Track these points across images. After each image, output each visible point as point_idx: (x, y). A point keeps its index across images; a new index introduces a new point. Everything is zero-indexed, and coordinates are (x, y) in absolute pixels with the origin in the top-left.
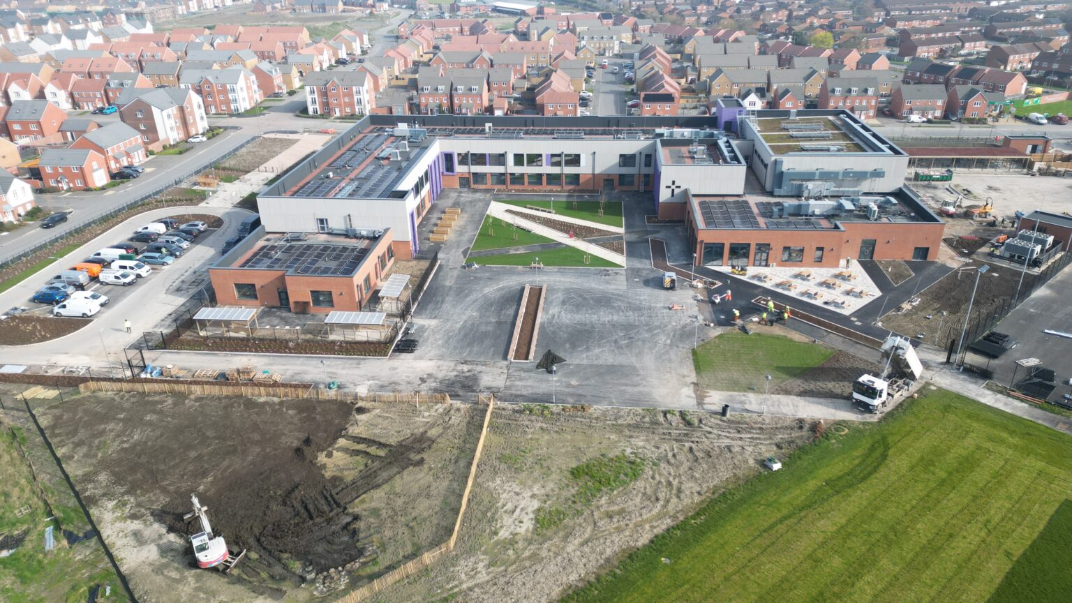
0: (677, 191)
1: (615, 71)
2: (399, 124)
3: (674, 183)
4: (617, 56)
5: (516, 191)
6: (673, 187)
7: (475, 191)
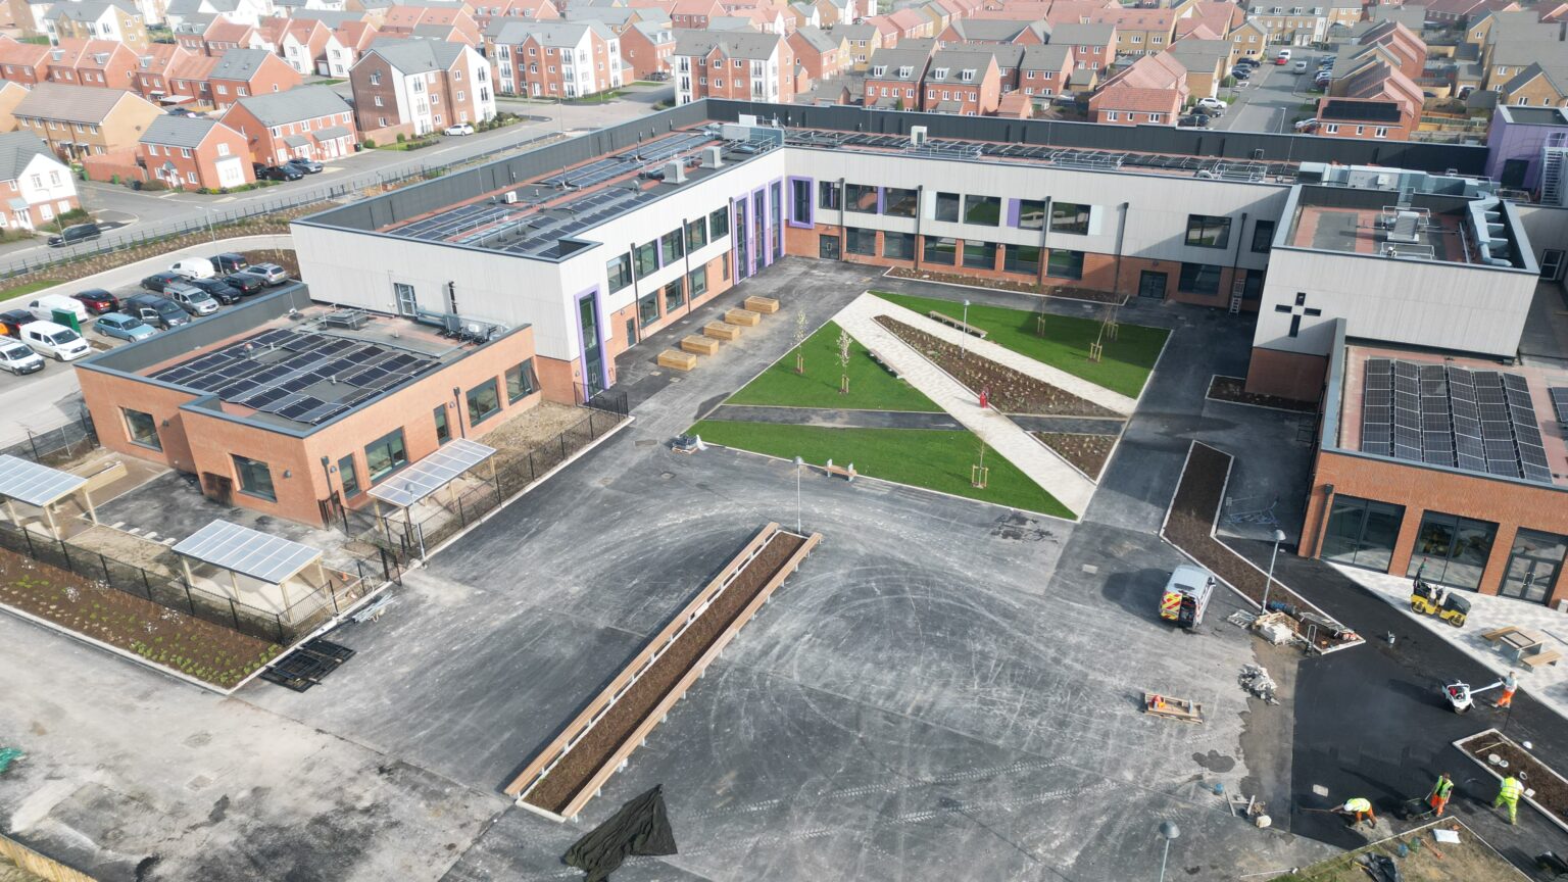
0: (1307, 322)
1: (1299, 69)
2: (742, 117)
3: (1300, 299)
4: (1315, 45)
5: (931, 274)
6: (1298, 310)
7: (848, 266)
